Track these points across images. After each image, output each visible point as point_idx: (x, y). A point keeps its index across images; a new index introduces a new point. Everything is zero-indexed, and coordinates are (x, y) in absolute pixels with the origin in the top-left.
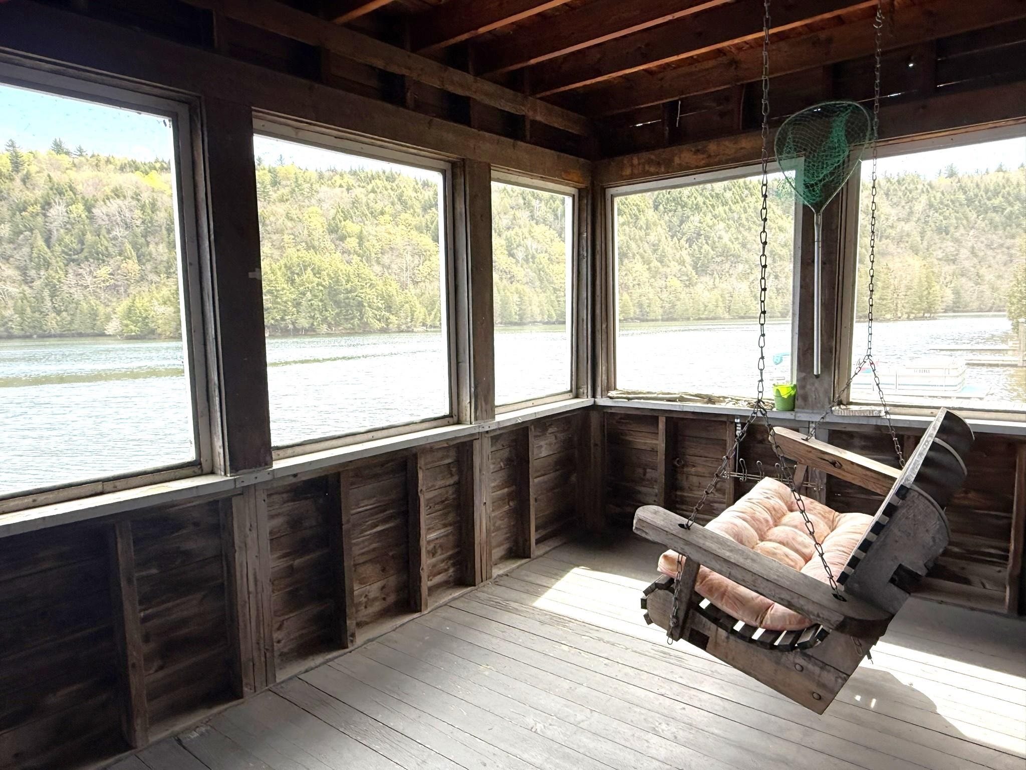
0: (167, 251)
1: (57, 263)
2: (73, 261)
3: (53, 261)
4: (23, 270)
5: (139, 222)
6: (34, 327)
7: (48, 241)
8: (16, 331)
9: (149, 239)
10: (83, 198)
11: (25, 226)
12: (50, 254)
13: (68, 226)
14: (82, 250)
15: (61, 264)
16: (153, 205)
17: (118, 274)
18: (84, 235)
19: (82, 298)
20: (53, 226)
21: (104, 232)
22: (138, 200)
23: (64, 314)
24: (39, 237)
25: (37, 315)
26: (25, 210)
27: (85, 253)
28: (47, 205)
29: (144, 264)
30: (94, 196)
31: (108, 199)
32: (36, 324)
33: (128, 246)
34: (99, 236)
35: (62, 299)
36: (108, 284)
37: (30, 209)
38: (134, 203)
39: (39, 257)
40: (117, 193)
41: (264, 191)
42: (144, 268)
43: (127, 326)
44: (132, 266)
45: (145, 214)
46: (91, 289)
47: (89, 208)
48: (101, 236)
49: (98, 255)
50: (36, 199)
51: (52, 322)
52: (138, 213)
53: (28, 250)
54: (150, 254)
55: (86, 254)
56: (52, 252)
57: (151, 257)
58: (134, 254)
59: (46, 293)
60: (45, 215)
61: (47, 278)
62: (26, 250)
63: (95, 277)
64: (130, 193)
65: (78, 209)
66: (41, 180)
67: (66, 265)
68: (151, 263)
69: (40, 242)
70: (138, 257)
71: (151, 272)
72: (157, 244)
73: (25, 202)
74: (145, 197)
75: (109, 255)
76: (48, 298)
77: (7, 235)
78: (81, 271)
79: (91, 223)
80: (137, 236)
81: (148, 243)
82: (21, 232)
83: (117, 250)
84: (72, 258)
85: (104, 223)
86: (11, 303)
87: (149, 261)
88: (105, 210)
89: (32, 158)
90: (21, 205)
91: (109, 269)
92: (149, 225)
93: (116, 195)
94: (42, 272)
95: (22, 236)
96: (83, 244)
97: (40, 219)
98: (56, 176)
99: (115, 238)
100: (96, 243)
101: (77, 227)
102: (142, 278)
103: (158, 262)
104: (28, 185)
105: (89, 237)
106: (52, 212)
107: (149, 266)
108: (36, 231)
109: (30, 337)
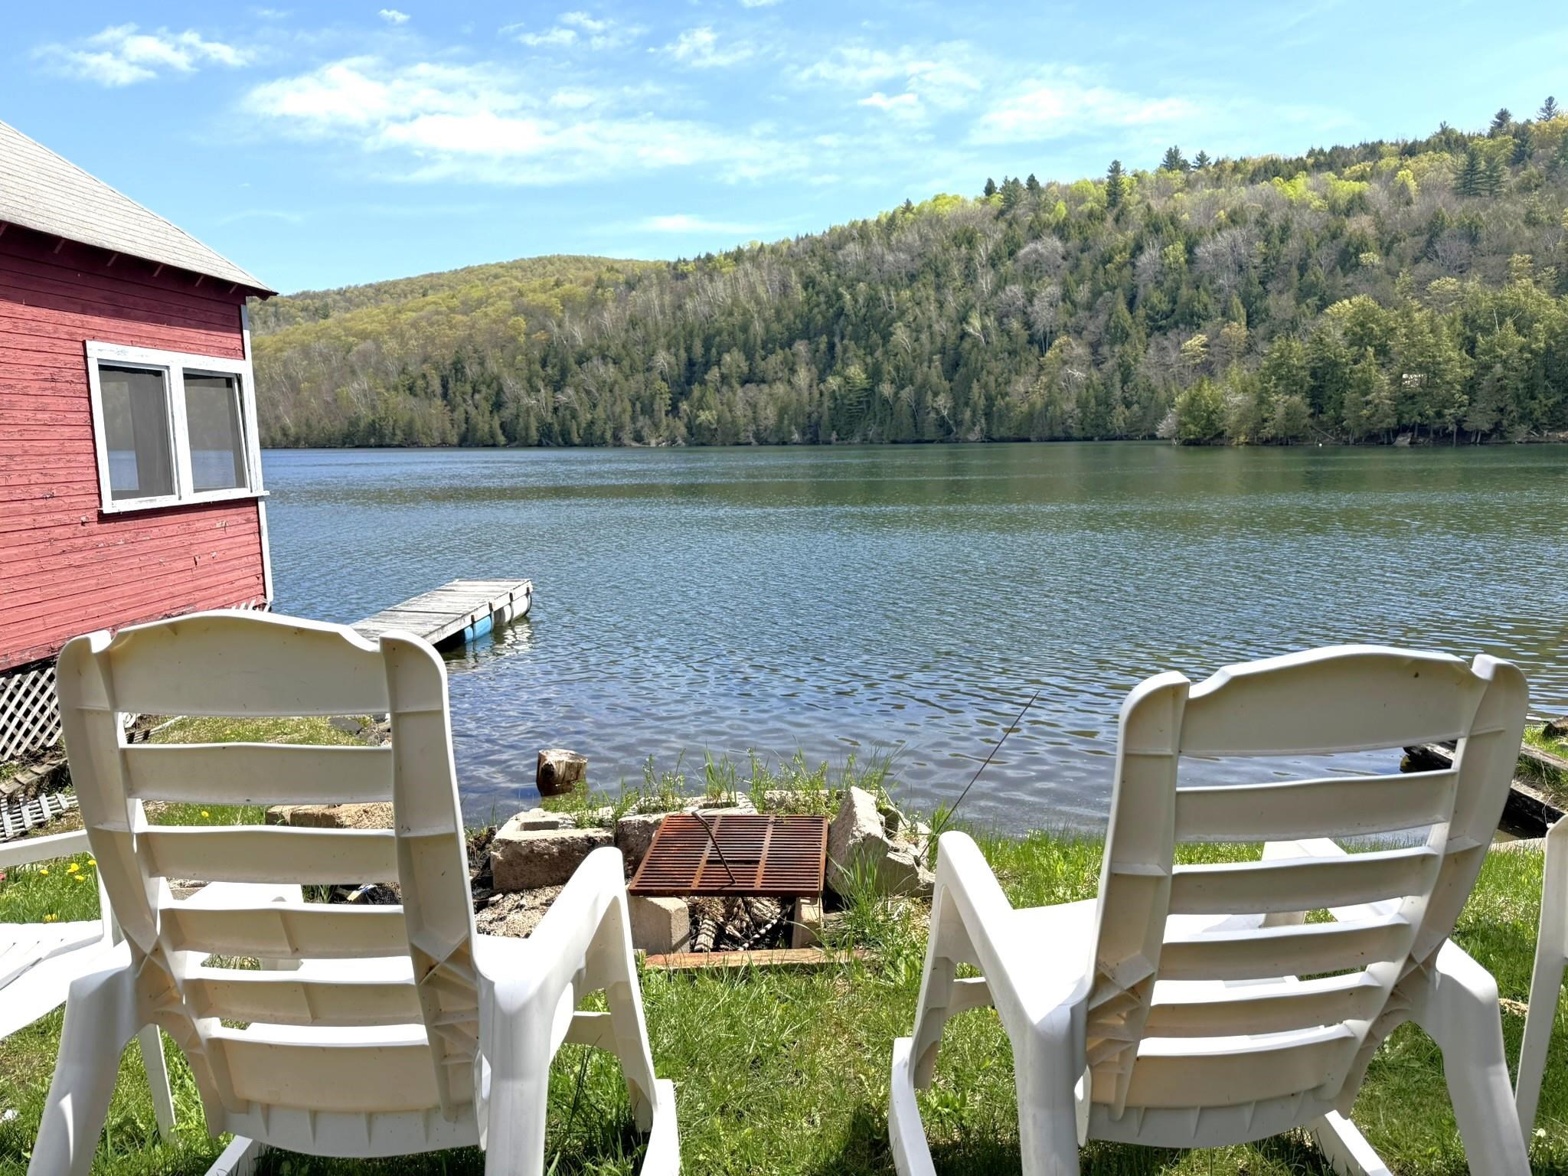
0: (1294, 302)
1: (1137, 333)
2: (1159, 328)
3: (1132, 332)
4: (1095, 347)
5: (1257, 261)
6: (1098, 426)
7: (1131, 304)
8: (1076, 432)
9: (1269, 286)
10: (1186, 234)
11: (1107, 284)
12: (1130, 321)
13: (1160, 278)
14: (1173, 311)
15: (1143, 335)
16: (1285, 229)
17: (1215, 345)
18: (1178, 289)
19: (1161, 383)
20: (1138, 281)
21: (1206, 280)
22: (1264, 225)
23: (1136, 407)
24: (1121, 298)
25: (1102, 409)
26: (1110, 260)
27: (1176, 316)
28: (1139, 248)
29: (1255, 327)
30: (1200, 227)
31: (1219, 230)
32: (1100, 422)
33: (1236, 301)
34: (1198, 287)
35: (1136, 385)
36: (1198, 361)
37: (1118, 258)
38: (1257, 231)
39: (1116, 327)
40: (1235, 218)
41: (1490, 177)
42: (1254, 333)
43: (1185, 424)
44: (1237, 330)
45: (1271, 246)
46: (1175, 369)
47: (1190, 249)
48: (1201, 289)
49: (1192, 317)
50: (1126, 243)
51: (1119, 418)
52: (1260, 245)
53: (1106, 317)
54: (1267, 310)
55: (1178, 317)
56: (1133, 318)
57: (1267, 315)
58: (1243, 311)
59: (1117, 377)
60: (1134, 266)
61: (1121, 357)
62: (1103, 318)
63: (1184, 351)
64: (1253, 216)
65: (1176, 251)
66: (1136, 214)
67: (1149, 336)
68: (1267, 324)
69: (1122, 306)
70: (1248, 316)
71: (1263, 339)
72: (1280, 292)
73: (1112, 249)
74: (1275, 220)
75: (1207, 318)
76: (1118, 385)
77: (1085, 299)
78: (1166, 343)
79: (1190, 271)
80: (1251, 284)
81: (1267, 292)
82: (1100, 293)
83: (1220, 306)
84: (1159, 325)
85: (1208, 267)
86: (1074, 393)
87: (1264, 321)
88: (1211, 247)
89: (1135, 184)
90: (1107, 255)
91: (1203, 338)
92: (1273, 263)
93: (1233, 221)
94: (1117, 349)
95: (1100, 299)
96: (1175, 302)
97: (1127, 272)
98: (1157, 205)
99: (1220, 290)
100: (1190, 300)
101: (1171, 277)
102: (1250, 349)
103: (1277, 322)
104: (1122, 224)
105: (1185, 292)
106: (1144, 259)
107: (1261, 330)
108: (1119, 291)
109: (1091, 439)
